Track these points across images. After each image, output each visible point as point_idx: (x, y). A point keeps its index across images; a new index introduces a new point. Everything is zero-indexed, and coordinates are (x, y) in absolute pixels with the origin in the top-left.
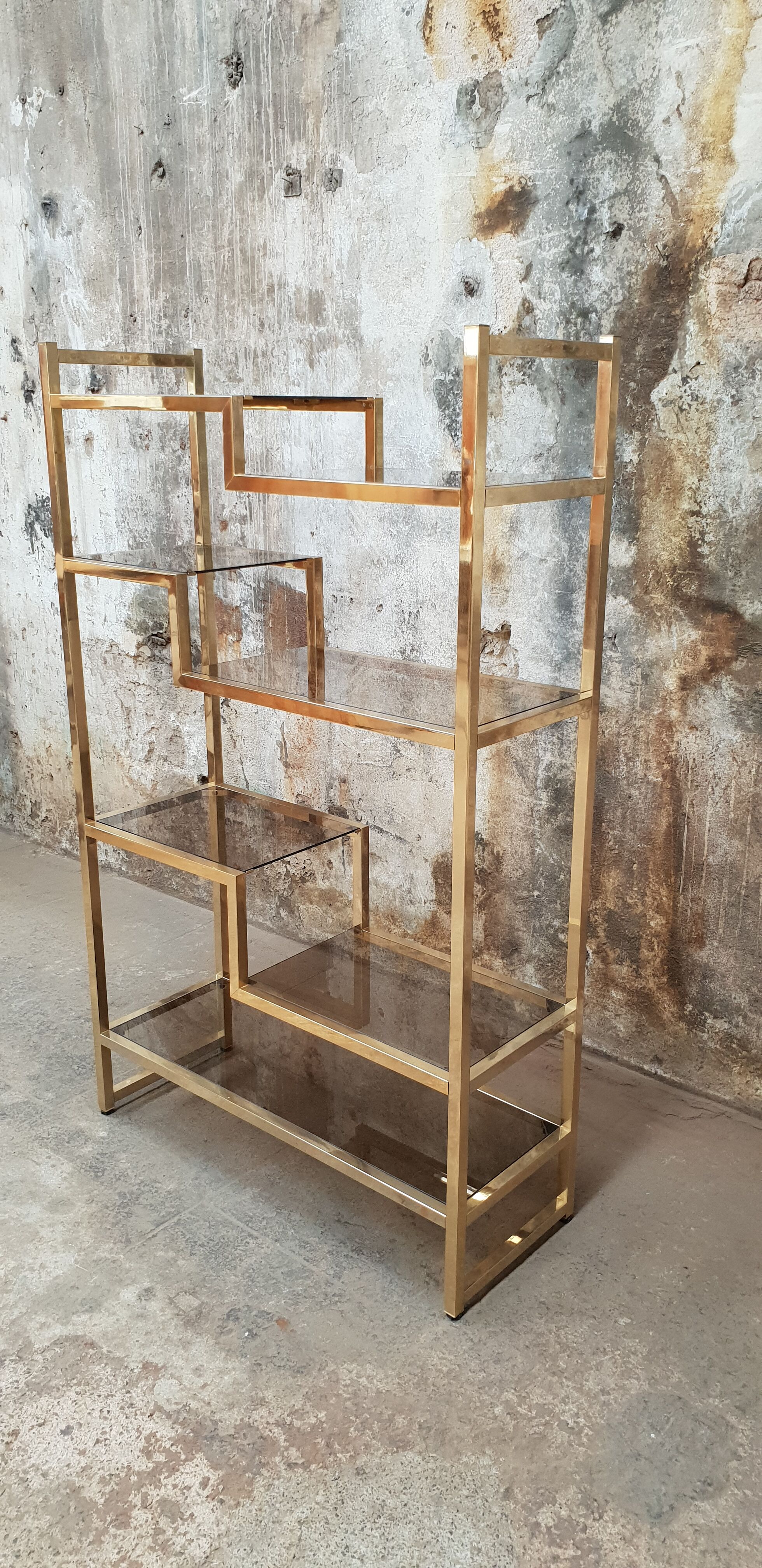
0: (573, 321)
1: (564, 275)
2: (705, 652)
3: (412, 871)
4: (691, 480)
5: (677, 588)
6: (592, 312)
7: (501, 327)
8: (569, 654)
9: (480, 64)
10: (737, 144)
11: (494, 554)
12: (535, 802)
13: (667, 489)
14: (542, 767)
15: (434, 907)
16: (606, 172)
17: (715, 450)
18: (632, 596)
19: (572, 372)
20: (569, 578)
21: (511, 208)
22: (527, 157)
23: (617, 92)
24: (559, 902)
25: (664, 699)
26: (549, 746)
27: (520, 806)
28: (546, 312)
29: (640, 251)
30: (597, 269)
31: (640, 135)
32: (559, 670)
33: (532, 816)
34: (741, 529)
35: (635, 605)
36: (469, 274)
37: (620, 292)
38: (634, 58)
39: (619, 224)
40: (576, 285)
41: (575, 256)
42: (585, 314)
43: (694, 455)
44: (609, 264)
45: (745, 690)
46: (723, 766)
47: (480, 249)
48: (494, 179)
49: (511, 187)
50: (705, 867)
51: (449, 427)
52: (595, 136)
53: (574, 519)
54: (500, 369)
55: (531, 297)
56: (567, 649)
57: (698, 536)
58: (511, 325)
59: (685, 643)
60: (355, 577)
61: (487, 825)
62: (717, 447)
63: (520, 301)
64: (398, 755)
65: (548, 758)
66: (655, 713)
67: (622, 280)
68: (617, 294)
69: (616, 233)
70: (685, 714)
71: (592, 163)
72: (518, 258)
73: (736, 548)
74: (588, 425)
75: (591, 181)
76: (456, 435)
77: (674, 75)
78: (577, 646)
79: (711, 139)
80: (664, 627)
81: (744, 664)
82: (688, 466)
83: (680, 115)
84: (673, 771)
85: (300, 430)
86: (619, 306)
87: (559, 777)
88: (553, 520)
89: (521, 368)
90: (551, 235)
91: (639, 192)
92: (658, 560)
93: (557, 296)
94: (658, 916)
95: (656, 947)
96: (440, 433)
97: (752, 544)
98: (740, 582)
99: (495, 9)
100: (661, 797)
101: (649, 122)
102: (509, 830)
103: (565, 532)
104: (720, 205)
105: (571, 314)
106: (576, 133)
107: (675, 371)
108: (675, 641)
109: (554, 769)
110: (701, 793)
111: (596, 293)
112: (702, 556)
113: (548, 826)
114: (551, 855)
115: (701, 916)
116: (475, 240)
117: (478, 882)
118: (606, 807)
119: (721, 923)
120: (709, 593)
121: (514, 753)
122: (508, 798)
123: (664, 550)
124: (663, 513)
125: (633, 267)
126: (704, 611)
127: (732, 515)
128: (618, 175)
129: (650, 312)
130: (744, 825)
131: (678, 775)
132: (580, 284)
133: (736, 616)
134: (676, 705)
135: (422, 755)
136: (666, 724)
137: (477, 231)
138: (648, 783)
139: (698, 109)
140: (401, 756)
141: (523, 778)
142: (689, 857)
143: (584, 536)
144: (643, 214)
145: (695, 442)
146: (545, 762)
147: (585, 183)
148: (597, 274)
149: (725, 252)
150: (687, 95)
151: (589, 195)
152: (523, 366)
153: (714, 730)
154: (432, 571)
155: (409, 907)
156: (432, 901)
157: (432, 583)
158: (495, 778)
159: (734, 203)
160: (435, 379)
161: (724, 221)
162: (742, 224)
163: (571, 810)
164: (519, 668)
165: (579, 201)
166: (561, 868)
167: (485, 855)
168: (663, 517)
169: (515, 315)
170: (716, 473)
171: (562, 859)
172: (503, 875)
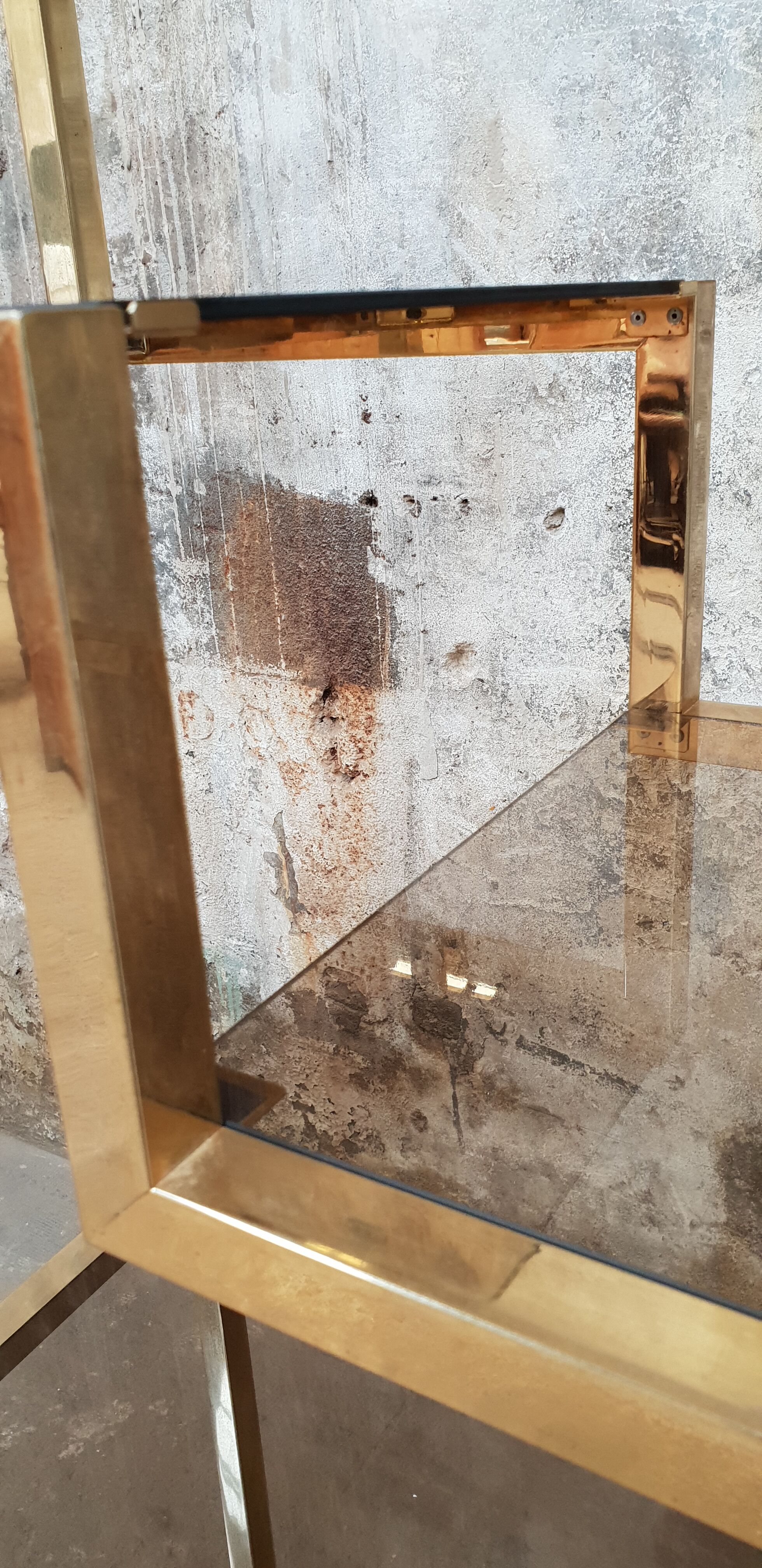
3: (657, 1155)
15: (717, 1237)
60: (476, 442)
85: (285, 40)
154: (743, 397)
155: (645, 1230)
156: (715, 1225)
157: (740, 432)
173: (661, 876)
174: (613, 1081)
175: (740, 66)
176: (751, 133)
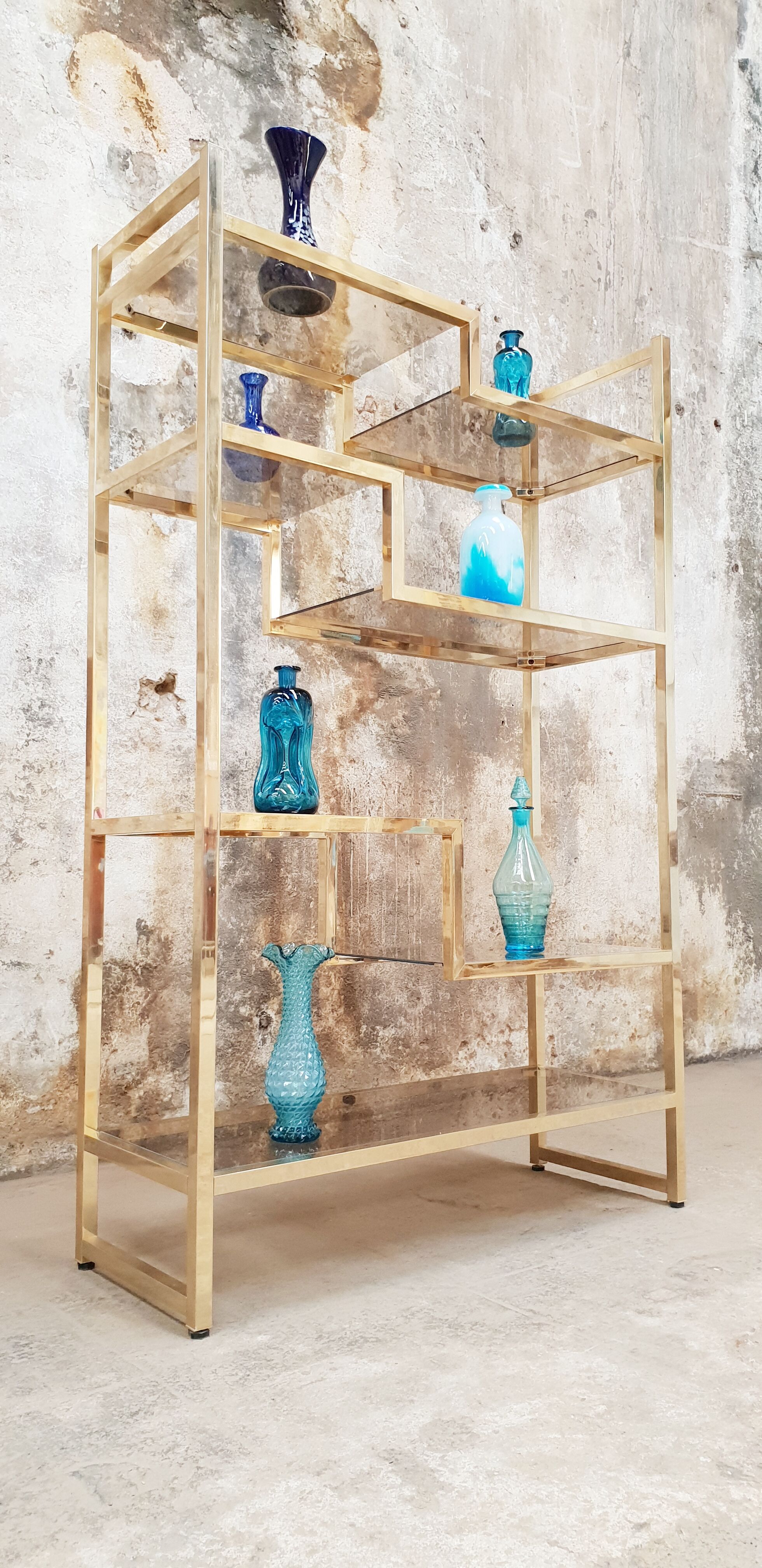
2: (355, 695)
3: (39, 1004)
4: (337, 552)
7: (161, 377)
8: (242, 701)
9: (132, 139)
10: (352, 312)
11: (155, 598)
13: (319, 555)
15: (74, 1044)
16: (255, 288)
17: (353, 531)
18: (297, 646)
20: (238, 627)
24: (239, 970)
25: (328, 738)
26: (225, 799)
32: (233, 717)
35: (299, 654)
38: (272, 213)
39: (267, 332)
43: (337, 532)
45: (385, 725)
46: (376, 791)
50: (368, 886)
52: (244, 256)
53: (241, 572)
54: (161, 416)
55: (188, 360)
56: (240, 695)
58: (170, 379)
59: (341, 687)
61: (153, 907)
62: (354, 528)
63: (179, 361)
64: (20, 845)
66: (322, 751)
69: (265, 337)
70: (345, 749)
71: (243, 274)
78: (250, 693)
80: (324, 674)
81: (383, 704)
82: (334, 541)
84: (338, 803)
89: (182, 421)
95: (333, 980)
99: (148, 104)
102: (180, 906)
103: (233, 583)
104: (344, 351)
105: (230, 388)
108: (332, 686)
114: (229, 919)
115: (369, 934)
117: (139, 985)
118: (284, 851)
119: (384, 935)
122: (179, 868)
124: (317, 575)
126: (353, 660)
129: (296, 410)
131: (342, 806)
133: (375, 663)
134: (338, 742)
135: (58, 839)
136: (331, 760)
140: (25, 845)
142: (355, 880)
143: (251, 589)
144: (287, 332)
145: (338, 522)
147: (237, 287)
151: (242, 297)
152: (185, 421)
153: (367, 762)
154: (75, 612)
155: (32, 1060)
156: (71, 1036)
158: (162, 847)
159: (352, 353)
160: (81, 405)
161: (347, 363)
162: (358, 369)
163: (250, 862)
164: (187, 720)
165: (232, 300)
166: (241, 931)
167: (149, 946)
168: (317, 579)
169: (175, 372)
170: (355, 549)
171: (242, 920)
172: (173, 963)
173: (43, 834)
174: (15, 965)
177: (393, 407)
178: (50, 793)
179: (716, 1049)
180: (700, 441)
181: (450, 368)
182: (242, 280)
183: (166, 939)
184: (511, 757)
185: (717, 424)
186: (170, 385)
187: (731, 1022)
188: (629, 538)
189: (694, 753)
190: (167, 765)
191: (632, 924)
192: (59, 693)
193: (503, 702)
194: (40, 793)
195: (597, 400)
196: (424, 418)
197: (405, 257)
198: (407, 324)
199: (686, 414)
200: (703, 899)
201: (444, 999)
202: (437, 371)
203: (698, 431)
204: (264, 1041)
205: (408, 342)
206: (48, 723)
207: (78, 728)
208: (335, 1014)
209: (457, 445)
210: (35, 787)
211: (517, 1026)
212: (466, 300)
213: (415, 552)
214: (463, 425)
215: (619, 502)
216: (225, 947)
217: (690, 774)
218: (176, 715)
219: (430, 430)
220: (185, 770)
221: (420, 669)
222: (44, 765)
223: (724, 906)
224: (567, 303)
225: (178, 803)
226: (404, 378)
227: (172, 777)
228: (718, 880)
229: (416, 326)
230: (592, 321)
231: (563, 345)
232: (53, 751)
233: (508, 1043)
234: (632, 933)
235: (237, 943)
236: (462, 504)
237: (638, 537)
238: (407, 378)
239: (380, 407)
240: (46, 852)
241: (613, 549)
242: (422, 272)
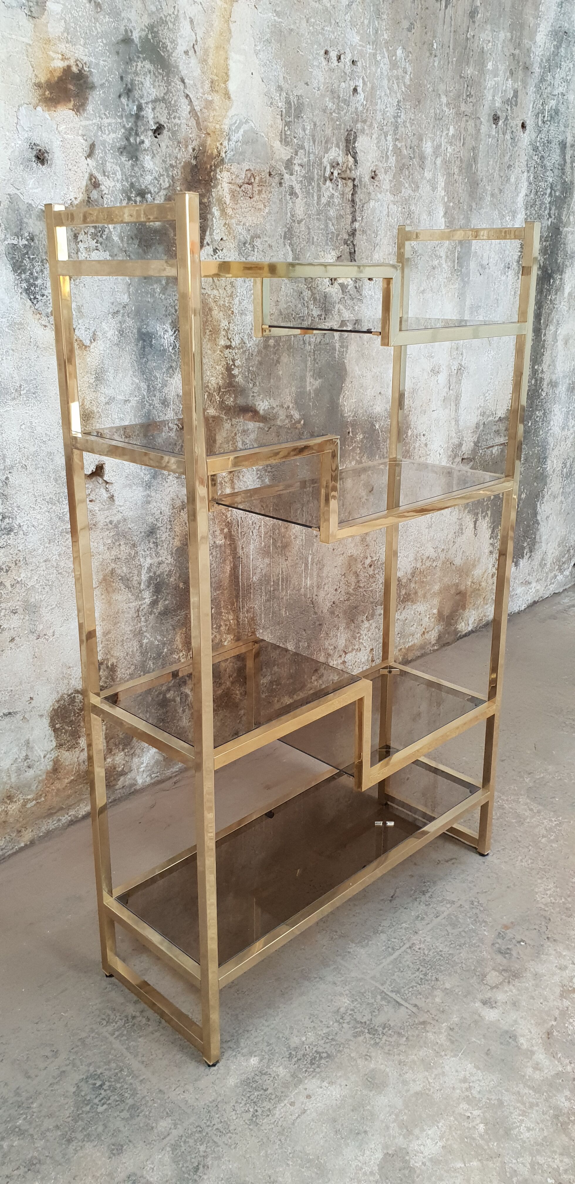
0: (133, 199)
1: (123, 159)
3: (27, 736)
4: (224, 324)
5: (222, 402)
6: (148, 193)
7: (72, 198)
10: (232, 86)
12: (140, 603)
13: (210, 331)
14: (144, 572)
15: (53, 755)
16: (148, 78)
17: (236, 301)
19: (137, 242)
20: (149, 411)
21: (71, 87)
22: (82, 42)
23: (149, 15)
26: (148, 552)
27: (128, 613)
28: (111, 189)
29: (177, 149)
30: (148, 158)
31: (169, 56)
32: (149, 487)
33: (138, 616)
34: (255, 354)
36: (38, 142)
37: (167, 180)
39: (160, 125)
40: (133, 169)
41: (130, 144)
42: (142, 194)
43: (224, 306)
44: (157, 156)
47: (45, 119)
48: (51, 53)
49: (69, 67)
50: (252, 586)
51: (27, 291)
52: (137, 45)
54: (76, 236)
55: (94, 172)
57: (231, 363)
58: (81, 197)
61: (101, 646)
62: (237, 298)
63: (87, 176)
65: (149, 561)
67: (167, 170)
68: (164, 181)
69: (158, 130)
71: (136, 68)
72: (83, 136)
73: (253, 367)
74: (152, 285)
75: (136, 82)
76: (35, 298)
77: (189, 20)
79: (216, 78)
82: (221, 315)
83: (195, 52)
84: (230, 532)
86: (167, 191)
87: (158, 573)
88: (133, 366)
89: (94, 236)
90: (109, 121)
91: (173, 102)
92: (209, 384)
93: (119, 176)
94: (229, 636)
96: (18, 297)
97: (260, 363)
98: (256, 389)
100: (225, 552)
101: (175, 48)
102: (120, 639)
103: (143, 374)
104: (226, 127)
105: (131, 193)
106: (121, 37)
107: (208, 244)
109: (154, 568)
110: (247, 538)
111: (149, 178)
112: (234, 376)
113: (152, 617)
114: (156, 639)
115: (253, 619)
116: (39, 109)
119: (263, 615)
120: (241, 401)
121: (119, 571)
122: (118, 612)
123: (212, 376)
124: (210, 349)
125: (174, 162)
127: (249, 345)
128: (157, 84)
130: (269, 547)
131: (233, 533)
132: (136, 169)
133: (255, 412)
135: (27, 618)
137: (40, 101)
138: (217, 547)
139: (206, 52)
140: (3, 629)
141: (129, 588)
142: (243, 584)
143: (158, 375)
144: (177, 121)
145: (224, 296)
146: (147, 565)
147: (132, 82)
148: (148, 162)
149: (231, 161)
150: (199, 39)
151: (136, 94)
152: (96, 235)
154: (20, 433)
156: (52, 750)
157: (21, 445)
158: (104, 601)
159: (234, 128)
160: (6, 242)
161: (229, 140)
162: (240, 144)
163: (168, 594)
164: (115, 498)
165: (128, 97)
166: (164, 644)
167: (101, 673)
168: (209, 352)
169: (84, 188)
170: (238, 317)
171: (164, 636)
172: (118, 679)
173: (16, 617)
174: (7, 715)
175: (7, 330)
176: (13, 350)
177: (268, 176)
178: (18, 585)
179: (476, 625)
180: (509, 145)
181: (315, 125)
182: (136, 74)
183: (112, 665)
184: (353, 459)
185: (523, 126)
186: (80, 202)
187: (487, 604)
188: (449, 250)
189: (482, 418)
190: (103, 538)
191: (428, 557)
192: (15, 505)
193: (350, 416)
194: (9, 587)
195: (431, 126)
196: (293, 178)
197: (278, 14)
198: (279, 86)
199: (500, 123)
200: (477, 525)
201: (303, 647)
202: (304, 130)
203: (508, 137)
204: (184, 711)
205: (280, 104)
206: (10, 531)
207: (33, 528)
208: (231, 679)
209: (319, 198)
210: (6, 584)
211: (350, 649)
212: (329, 49)
213: (285, 306)
214: (324, 177)
215: (443, 219)
216: (154, 658)
217: (477, 435)
218: (105, 495)
219: (297, 189)
220: (117, 538)
221: (288, 407)
222: (10, 565)
223: (490, 527)
224: (413, 31)
225: (113, 565)
226: (277, 144)
227: (107, 546)
228: (488, 510)
229: (285, 86)
230: (433, 45)
231: (408, 77)
232: (16, 552)
233: (344, 662)
234: (428, 564)
235: (162, 653)
236: (322, 253)
237: (455, 248)
238: (278, 142)
239: (257, 178)
240: (20, 629)
241: (436, 263)
242: (292, 27)
